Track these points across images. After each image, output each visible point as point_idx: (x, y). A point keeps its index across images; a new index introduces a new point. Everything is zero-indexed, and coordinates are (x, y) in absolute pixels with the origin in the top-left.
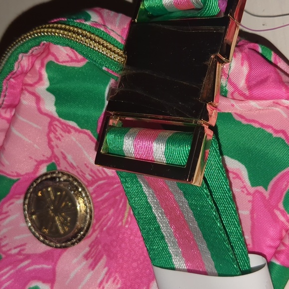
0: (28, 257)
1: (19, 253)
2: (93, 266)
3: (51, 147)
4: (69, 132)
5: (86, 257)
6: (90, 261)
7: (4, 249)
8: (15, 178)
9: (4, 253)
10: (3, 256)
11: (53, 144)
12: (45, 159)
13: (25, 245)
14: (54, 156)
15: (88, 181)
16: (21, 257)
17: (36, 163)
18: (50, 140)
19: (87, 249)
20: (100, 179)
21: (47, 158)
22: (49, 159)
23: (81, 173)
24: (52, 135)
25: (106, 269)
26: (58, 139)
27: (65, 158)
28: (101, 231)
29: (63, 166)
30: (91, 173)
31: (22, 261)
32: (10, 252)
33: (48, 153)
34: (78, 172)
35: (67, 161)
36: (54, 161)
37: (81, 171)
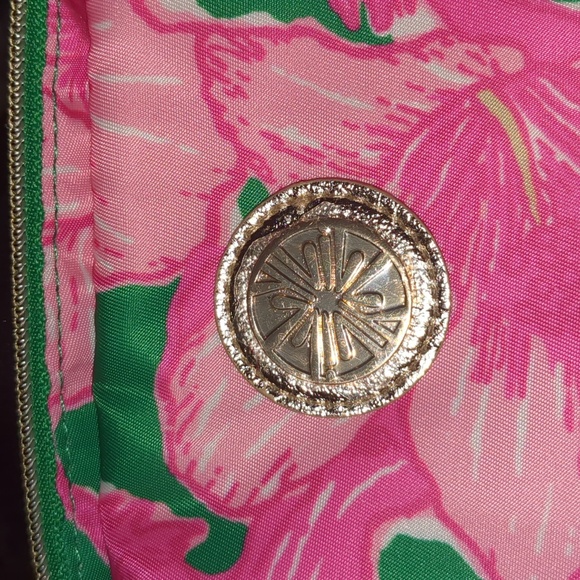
0: (316, 480)
1: (286, 484)
2: (516, 386)
3: (227, 131)
4: (260, 54)
5: (481, 375)
6: (500, 377)
7: (237, 502)
8: (168, 281)
9: (242, 511)
10: (247, 521)
12: (223, 178)
13: (287, 454)
14: (246, 158)
16: (302, 490)
17: (203, 205)
18: (217, 109)
20: (406, 139)
21: (230, 172)
22: (238, 174)
24: (217, 89)
25: (560, 368)
26: (238, 92)
27: (278, 143)
29: (285, 172)
30: (377, 139)
32: (257, 501)
33: (227, 157)
34: (332, 165)
35: (289, 151)
36: (252, 174)
37: (340, 152)
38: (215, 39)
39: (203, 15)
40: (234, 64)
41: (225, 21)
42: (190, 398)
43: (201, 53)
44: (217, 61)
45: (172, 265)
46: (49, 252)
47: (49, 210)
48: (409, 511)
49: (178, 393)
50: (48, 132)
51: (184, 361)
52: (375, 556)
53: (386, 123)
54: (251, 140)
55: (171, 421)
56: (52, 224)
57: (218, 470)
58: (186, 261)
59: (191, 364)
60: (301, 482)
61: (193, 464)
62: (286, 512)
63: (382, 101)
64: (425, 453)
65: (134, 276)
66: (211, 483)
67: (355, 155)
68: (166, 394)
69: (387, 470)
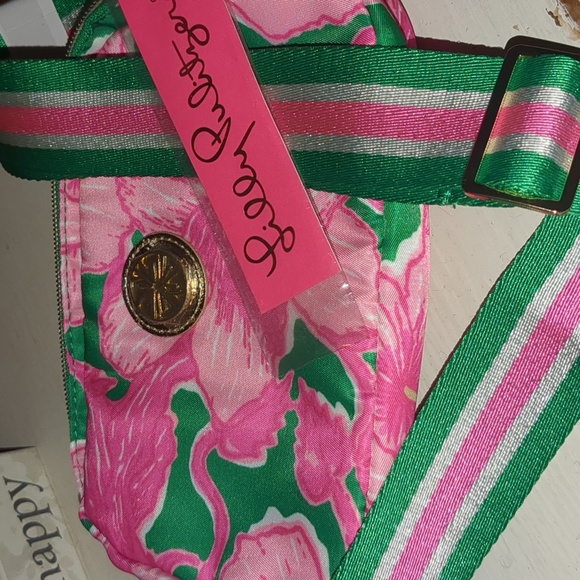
0: (156, 364)
1: (147, 365)
2: (228, 329)
3: (126, 209)
5: (218, 322)
6: (224, 321)
7: (129, 371)
8: (103, 272)
9: (129, 376)
10: (130, 380)
11: (127, 203)
12: (126, 230)
13: (147, 352)
14: (134, 221)
15: (180, 229)
17: (118, 240)
18: (122, 200)
19: (215, 312)
20: (192, 214)
21: (128, 227)
22: (131, 228)
23: (169, 224)
24: (122, 192)
25: (242, 320)
26: (130, 193)
27: (146, 216)
28: (220, 280)
29: (149, 228)
30: (179, 216)
31: (152, 372)
32: (135, 371)
33: (127, 221)
34: (165, 225)
35: (149, 219)
36: (136, 228)
37: (168, 221)
42: (111, 325)
45: (105, 266)
46: (63, 258)
47: (63, 240)
48: (186, 379)
49: (107, 323)
50: (62, 206)
51: (109, 309)
52: (171, 397)
53: (182, 208)
54: (136, 214)
55: (104, 335)
56: (65, 246)
57: (121, 358)
58: (110, 265)
59: (112, 310)
60: (150, 365)
61: (111, 354)
62: (144, 376)
63: (181, 199)
64: (195, 354)
65: (93, 270)
66: (119, 363)
67: (172, 222)
68: (102, 323)
69: (182, 361)
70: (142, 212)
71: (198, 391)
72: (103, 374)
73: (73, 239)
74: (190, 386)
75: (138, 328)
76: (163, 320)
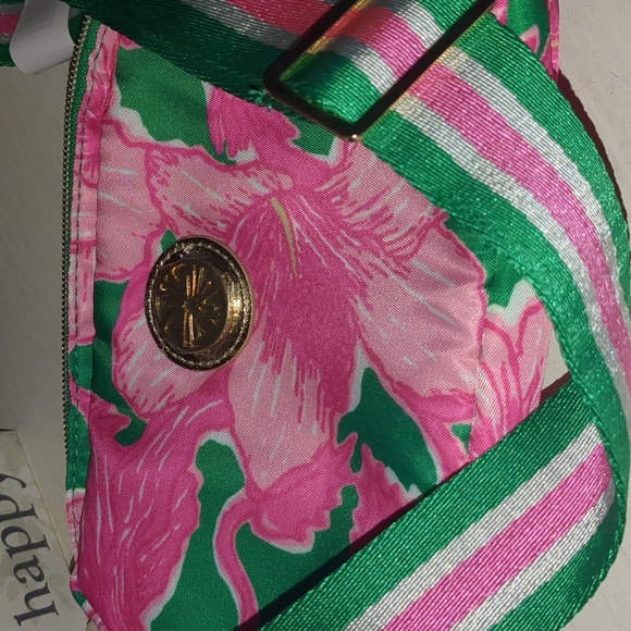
0: (181, 404)
1: (169, 405)
3: (157, 203)
4: (176, 162)
5: (264, 359)
6: (271, 360)
7: (145, 410)
8: (122, 282)
9: (146, 416)
10: (147, 421)
11: (158, 195)
12: (155, 229)
13: (171, 387)
14: (166, 218)
15: (224, 235)
16: (175, 408)
17: (144, 242)
18: (153, 191)
19: (261, 345)
20: (238, 219)
21: (157, 226)
22: (161, 226)
23: (210, 227)
24: (154, 180)
25: (295, 360)
26: (163, 182)
27: (181, 213)
28: (271, 304)
29: (185, 229)
30: (224, 218)
31: (175, 415)
32: (155, 410)
33: (157, 218)
34: (205, 228)
35: (186, 218)
36: (168, 228)
37: (209, 222)
38: (156, 153)
39: (151, 139)
40: (163, 167)
41: (160, 143)
42: (127, 348)
43: (148, 159)
44: (155, 165)
45: (125, 273)
46: (72, 258)
47: (73, 236)
48: (218, 428)
49: (122, 346)
50: (75, 193)
51: (127, 328)
53: (227, 207)
54: (168, 210)
55: (117, 361)
56: (75, 243)
57: (138, 391)
58: (132, 272)
59: (130, 331)
60: (173, 404)
61: (125, 386)
62: (165, 417)
63: (228, 196)
64: (233, 398)
65: (109, 277)
66: (134, 398)
67: (216, 225)
68: (116, 345)
69: (214, 404)
70: (177, 208)
71: (232, 445)
72: (113, 410)
73: (87, 234)
74: (222, 438)
75: (160, 356)
76: (193, 350)
